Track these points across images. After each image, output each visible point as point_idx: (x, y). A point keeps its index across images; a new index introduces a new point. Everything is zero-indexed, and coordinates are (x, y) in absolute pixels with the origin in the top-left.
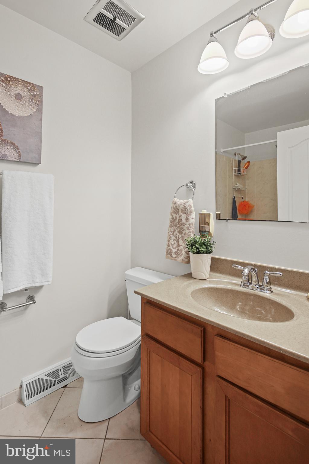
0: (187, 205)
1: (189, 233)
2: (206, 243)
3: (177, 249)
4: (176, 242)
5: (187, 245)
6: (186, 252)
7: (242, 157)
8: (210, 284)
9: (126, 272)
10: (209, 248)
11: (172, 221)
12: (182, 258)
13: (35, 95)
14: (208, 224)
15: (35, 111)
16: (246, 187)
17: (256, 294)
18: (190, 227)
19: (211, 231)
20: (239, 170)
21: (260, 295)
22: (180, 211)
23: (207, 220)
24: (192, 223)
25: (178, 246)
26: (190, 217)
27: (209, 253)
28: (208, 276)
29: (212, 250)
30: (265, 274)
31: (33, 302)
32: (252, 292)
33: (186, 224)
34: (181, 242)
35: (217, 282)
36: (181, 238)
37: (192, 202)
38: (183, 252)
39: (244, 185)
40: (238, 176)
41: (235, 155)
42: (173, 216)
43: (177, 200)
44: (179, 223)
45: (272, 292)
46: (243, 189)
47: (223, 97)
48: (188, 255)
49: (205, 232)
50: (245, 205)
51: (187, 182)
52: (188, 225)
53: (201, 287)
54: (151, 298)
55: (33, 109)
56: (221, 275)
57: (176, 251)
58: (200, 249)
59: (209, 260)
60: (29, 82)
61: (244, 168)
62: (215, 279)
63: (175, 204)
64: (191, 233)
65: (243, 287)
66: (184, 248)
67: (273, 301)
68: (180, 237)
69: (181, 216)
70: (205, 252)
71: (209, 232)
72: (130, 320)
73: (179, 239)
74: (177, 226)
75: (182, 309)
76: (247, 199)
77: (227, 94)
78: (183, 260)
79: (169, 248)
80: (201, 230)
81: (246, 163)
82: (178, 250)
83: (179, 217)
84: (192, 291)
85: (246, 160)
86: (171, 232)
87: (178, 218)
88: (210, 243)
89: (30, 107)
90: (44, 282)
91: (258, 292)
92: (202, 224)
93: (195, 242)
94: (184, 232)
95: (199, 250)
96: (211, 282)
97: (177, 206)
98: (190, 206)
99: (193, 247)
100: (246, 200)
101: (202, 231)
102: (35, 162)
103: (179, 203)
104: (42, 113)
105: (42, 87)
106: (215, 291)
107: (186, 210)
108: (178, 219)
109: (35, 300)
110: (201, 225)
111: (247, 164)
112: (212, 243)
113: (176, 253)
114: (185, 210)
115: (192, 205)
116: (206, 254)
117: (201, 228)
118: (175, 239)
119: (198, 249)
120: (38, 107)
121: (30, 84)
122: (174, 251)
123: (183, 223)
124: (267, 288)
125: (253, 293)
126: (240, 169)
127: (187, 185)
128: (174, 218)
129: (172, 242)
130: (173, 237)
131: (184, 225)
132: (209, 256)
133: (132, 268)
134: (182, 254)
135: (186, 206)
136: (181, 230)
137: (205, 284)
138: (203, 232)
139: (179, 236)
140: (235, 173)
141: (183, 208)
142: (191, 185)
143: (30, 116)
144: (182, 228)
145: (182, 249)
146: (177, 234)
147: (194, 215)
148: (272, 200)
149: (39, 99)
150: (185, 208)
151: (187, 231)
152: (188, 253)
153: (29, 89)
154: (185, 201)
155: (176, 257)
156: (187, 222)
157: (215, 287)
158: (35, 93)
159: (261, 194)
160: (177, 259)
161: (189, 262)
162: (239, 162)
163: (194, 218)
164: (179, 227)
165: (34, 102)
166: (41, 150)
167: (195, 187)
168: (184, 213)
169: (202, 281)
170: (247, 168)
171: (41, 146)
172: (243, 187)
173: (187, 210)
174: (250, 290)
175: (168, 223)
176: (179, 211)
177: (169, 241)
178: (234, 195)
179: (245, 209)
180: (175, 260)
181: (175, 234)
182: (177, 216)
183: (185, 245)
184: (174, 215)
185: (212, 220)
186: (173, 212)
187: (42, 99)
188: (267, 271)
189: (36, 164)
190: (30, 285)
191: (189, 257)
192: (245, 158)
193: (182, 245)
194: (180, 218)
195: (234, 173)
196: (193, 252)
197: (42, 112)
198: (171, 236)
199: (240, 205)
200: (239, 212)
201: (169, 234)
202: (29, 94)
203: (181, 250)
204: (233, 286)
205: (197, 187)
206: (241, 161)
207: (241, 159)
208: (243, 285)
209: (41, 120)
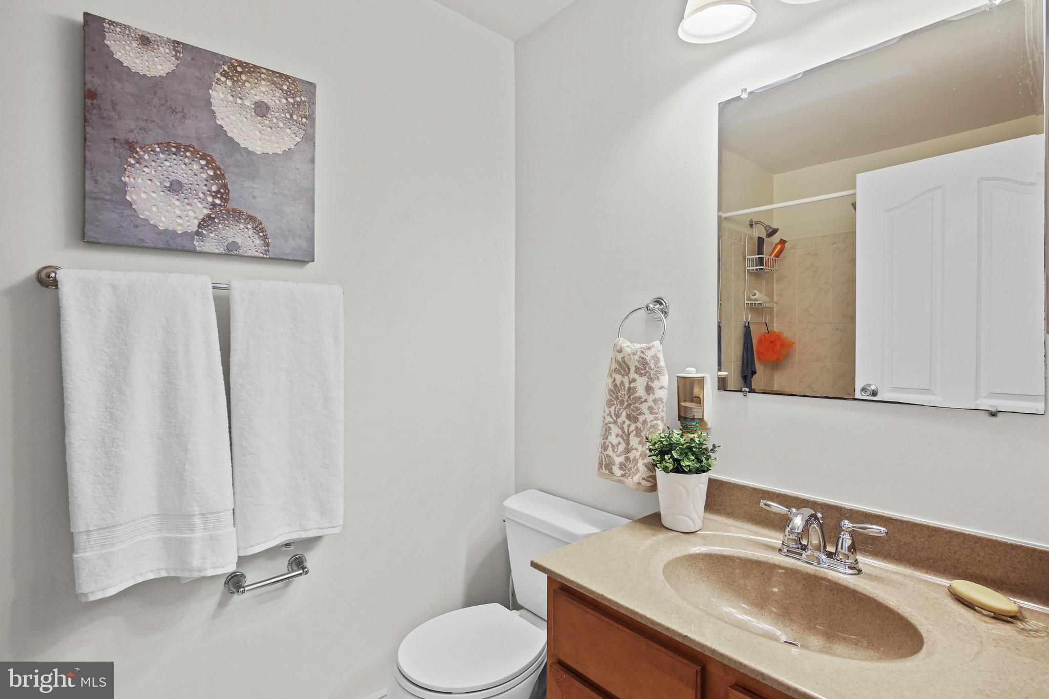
0: (649, 355)
1: (652, 421)
2: (696, 448)
3: (626, 457)
4: (622, 441)
5: (650, 450)
6: (646, 466)
7: (767, 231)
8: (705, 545)
9: (507, 503)
10: (705, 461)
11: (612, 391)
12: (636, 478)
13: (299, 104)
14: (698, 401)
15: (299, 140)
16: (775, 301)
17: (820, 575)
18: (656, 407)
19: (706, 418)
20: (761, 262)
21: (830, 578)
22: (633, 369)
23: (696, 391)
24: (660, 399)
25: (628, 450)
26: (655, 385)
27: (704, 471)
28: (699, 524)
29: (710, 466)
30: (843, 528)
31: (301, 571)
32: (811, 569)
33: (646, 401)
34: (634, 441)
35: (722, 541)
36: (635, 432)
37: (660, 348)
38: (641, 465)
39: (770, 295)
40: (757, 275)
41: (751, 225)
42: (614, 380)
43: (624, 343)
44: (629, 397)
45: (860, 571)
46: (768, 305)
47: (738, 98)
48: (651, 474)
49: (693, 419)
50: (772, 342)
51: (648, 299)
52: (650, 403)
53: (685, 553)
54: (572, 582)
55: (293, 136)
56: (730, 521)
57: (623, 461)
58: (682, 463)
59: (704, 487)
60: (284, 75)
61: (771, 255)
62: (717, 531)
63: (620, 351)
64: (659, 422)
65: (787, 556)
66: (643, 455)
67: (864, 595)
68: (631, 429)
69: (634, 380)
70: (694, 470)
71: (702, 420)
72: (515, 613)
73: (629, 434)
74: (626, 403)
75: (649, 616)
76: (776, 327)
77: (749, 90)
78: (639, 483)
79: (605, 453)
80: (682, 415)
81: (777, 245)
82: (627, 459)
83: (630, 384)
84: (665, 562)
85: (776, 238)
86: (611, 416)
87: (627, 385)
88: (704, 447)
89: (288, 131)
90: (326, 528)
91: (825, 570)
92: (685, 401)
93: (670, 444)
94: (641, 418)
95: (680, 464)
96: (706, 540)
97: (624, 357)
98: (656, 358)
99: (666, 457)
100: (776, 330)
101: (685, 418)
102: (300, 259)
103: (629, 350)
104: (314, 144)
105: (312, 85)
106: (719, 561)
107: (645, 368)
108: (626, 388)
109: (306, 568)
110: (682, 404)
111: (780, 246)
112: (710, 447)
113: (622, 466)
114: (643, 367)
115: (661, 356)
116: (696, 473)
117: (682, 410)
118: (621, 433)
119: (677, 461)
120: (305, 130)
121: (287, 77)
122: (618, 460)
123: (640, 398)
124: (847, 561)
125: (812, 572)
126: (762, 258)
127: (647, 308)
128: (618, 385)
129: (613, 439)
130: (615, 430)
131: (642, 403)
132: (704, 478)
133: (517, 492)
134: (638, 470)
135: (648, 358)
136: (635, 414)
137: (695, 545)
138: (687, 420)
139: (629, 426)
140: (751, 268)
141: (638, 361)
142: (658, 306)
143: (288, 154)
144: (638, 409)
145: (638, 457)
146: (624, 422)
147: (665, 380)
148: (837, 329)
149: (307, 114)
150: (644, 362)
151: (649, 417)
152: (652, 467)
153: (285, 90)
154: (644, 345)
155: (623, 476)
156: (649, 394)
157: (719, 553)
158: (298, 99)
159: (811, 315)
160: (626, 480)
161: (653, 488)
162: (761, 241)
163: (666, 387)
164: (629, 405)
165: (296, 121)
166: (314, 230)
167: (666, 313)
168: (641, 375)
169: (687, 535)
170: (777, 256)
171: (313, 222)
172: (768, 299)
173: (650, 368)
174: (805, 565)
175: (602, 395)
176: (629, 369)
177: (607, 438)
178: (747, 318)
179: (773, 350)
180: (620, 481)
181: (619, 421)
182: (626, 380)
183: (644, 449)
184: (619, 378)
185: (709, 392)
186: (616, 371)
187: (314, 112)
188: (846, 522)
189: (304, 262)
190: (295, 536)
191: (654, 478)
192: (775, 231)
193: (637, 449)
194: (632, 385)
195: (747, 268)
196: (666, 469)
197: (314, 141)
198: (610, 425)
199: (760, 341)
200: (757, 355)
201: (607, 421)
202: (284, 101)
203: (635, 460)
204: (762, 551)
205: (671, 312)
206: (765, 239)
207: (764, 235)
208: (785, 550)
209: (312, 161)
